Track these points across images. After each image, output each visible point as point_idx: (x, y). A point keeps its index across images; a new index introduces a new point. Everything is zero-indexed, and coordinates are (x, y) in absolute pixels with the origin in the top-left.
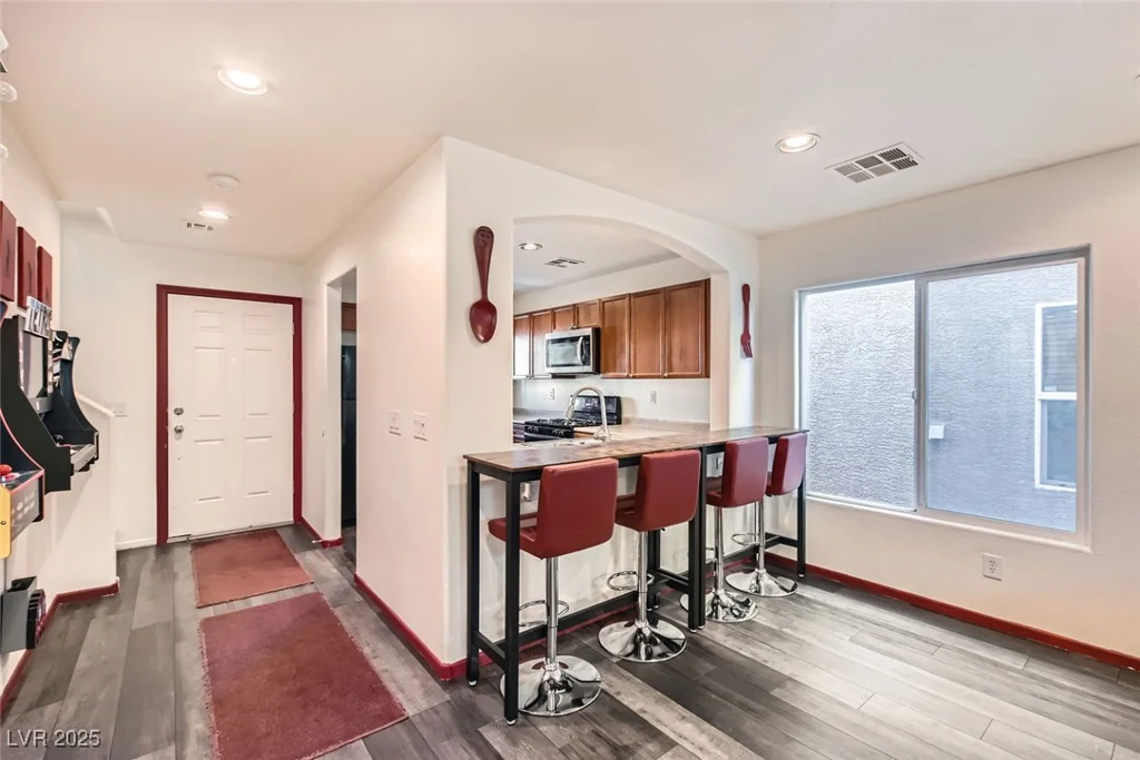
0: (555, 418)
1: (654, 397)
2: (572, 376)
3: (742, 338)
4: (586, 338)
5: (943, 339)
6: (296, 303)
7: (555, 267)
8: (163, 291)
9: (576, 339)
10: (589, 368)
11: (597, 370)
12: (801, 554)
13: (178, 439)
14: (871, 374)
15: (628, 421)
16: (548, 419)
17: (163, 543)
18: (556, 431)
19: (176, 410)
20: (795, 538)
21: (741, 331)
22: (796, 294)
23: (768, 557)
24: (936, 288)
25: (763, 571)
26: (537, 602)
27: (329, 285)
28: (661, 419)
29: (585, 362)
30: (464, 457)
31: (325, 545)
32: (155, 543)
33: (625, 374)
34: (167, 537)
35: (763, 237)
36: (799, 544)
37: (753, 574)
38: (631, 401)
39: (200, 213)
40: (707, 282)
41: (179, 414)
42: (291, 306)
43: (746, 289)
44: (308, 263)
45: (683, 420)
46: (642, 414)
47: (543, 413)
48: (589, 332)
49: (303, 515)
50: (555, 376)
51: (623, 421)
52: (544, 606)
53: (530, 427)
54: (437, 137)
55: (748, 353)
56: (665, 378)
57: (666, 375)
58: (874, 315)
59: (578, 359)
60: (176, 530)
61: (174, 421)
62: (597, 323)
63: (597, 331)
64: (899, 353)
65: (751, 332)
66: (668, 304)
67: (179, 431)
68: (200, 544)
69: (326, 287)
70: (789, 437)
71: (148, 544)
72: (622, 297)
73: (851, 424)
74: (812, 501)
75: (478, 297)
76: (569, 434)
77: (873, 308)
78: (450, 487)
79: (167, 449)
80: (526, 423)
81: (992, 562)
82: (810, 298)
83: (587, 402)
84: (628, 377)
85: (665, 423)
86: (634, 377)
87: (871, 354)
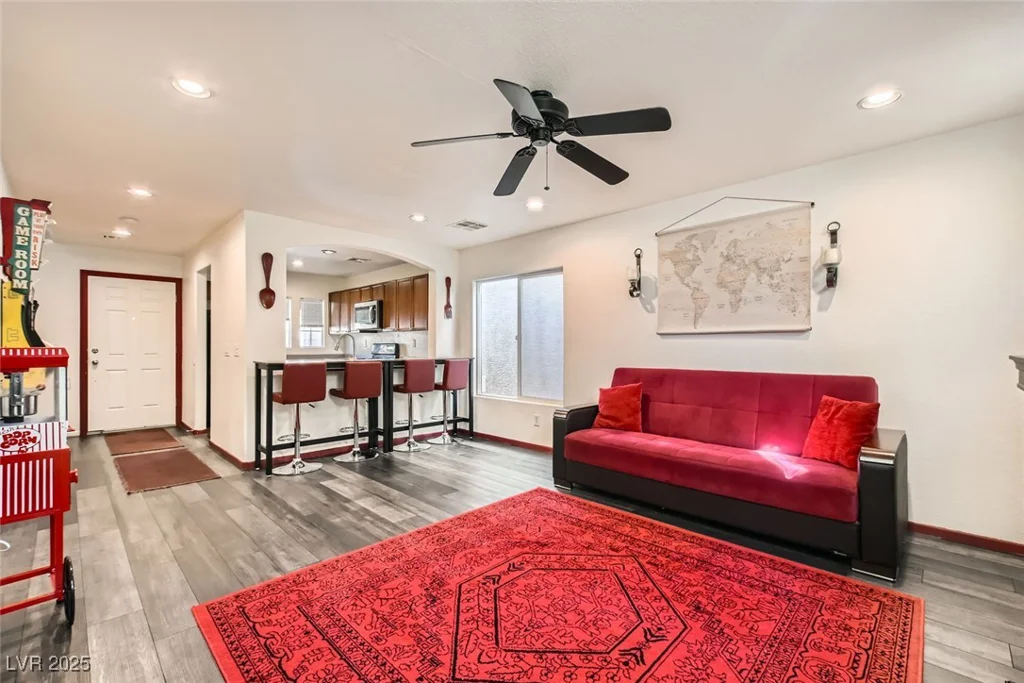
1: (415, 343)
4: (374, 307)
6: (179, 282)
7: (354, 262)
8: (85, 275)
9: (368, 308)
10: (376, 326)
11: (380, 327)
12: (471, 426)
13: (95, 369)
17: (84, 435)
19: (93, 350)
20: (468, 418)
21: (445, 303)
22: (474, 284)
24: (527, 282)
27: (199, 272)
29: (373, 322)
30: (254, 362)
31: (195, 433)
32: (80, 435)
34: (87, 431)
36: (470, 420)
38: (404, 345)
39: (113, 230)
40: (427, 276)
41: (95, 353)
42: (175, 284)
44: (186, 257)
48: (375, 303)
49: (183, 421)
54: (241, 211)
57: (411, 329)
59: (370, 321)
60: (92, 427)
61: (91, 357)
62: (381, 298)
63: (381, 303)
65: (452, 303)
67: (95, 363)
68: (110, 436)
69: (196, 274)
71: (75, 435)
72: (393, 282)
75: (265, 287)
79: (87, 375)
81: (537, 418)
82: (484, 285)
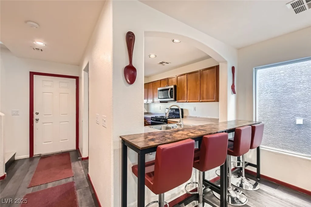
0: (161, 116)
1: (195, 109)
2: (166, 102)
3: (232, 86)
4: (172, 89)
5: (302, 88)
6: (77, 78)
7: (161, 65)
8: (32, 74)
9: (168, 89)
10: (173, 99)
11: (175, 100)
12: (258, 170)
13: (37, 123)
14: (272, 101)
15: (186, 117)
16: (159, 116)
17: (31, 157)
18: (161, 120)
19: (36, 113)
20: (256, 164)
21: (231, 84)
22: (254, 69)
23: (246, 171)
25: (244, 178)
26: (154, 202)
27: (84, 70)
28: (198, 116)
29: (172, 97)
30: (120, 137)
31: (83, 159)
32: (29, 157)
33: (186, 101)
34: (33, 155)
35: (239, 49)
36: (258, 166)
37: (240, 179)
38: (187, 110)
39: (34, 43)
40: (217, 67)
41: (37, 114)
42: (75, 79)
43: (233, 68)
44: (80, 65)
45: (205, 117)
46: (191, 115)
47: (157, 114)
48: (172, 87)
49: (79, 147)
50: (161, 102)
51: (184, 117)
52: (158, 204)
53: (153, 119)
55: (234, 92)
56: (200, 102)
57: (201, 101)
58: (272, 80)
59: (169, 96)
60: (36, 153)
61: (35, 117)
62: (175, 83)
63: (175, 87)
64: (283, 93)
65: (235, 85)
66: (202, 75)
67: (37, 120)
68: (43, 158)
69: (83, 72)
70: (255, 125)
71: (26, 157)
72: (184, 74)
73: (264, 118)
74: (263, 150)
75: (128, 64)
76: (166, 121)
77: (272, 78)
78: (114, 150)
79: (33, 126)
80: (151, 117)
82: (259, 71)
83: (171, 110)
84: (186, 102)
85: (199, 118)
86: (188, 102)
87: (271, 94)
